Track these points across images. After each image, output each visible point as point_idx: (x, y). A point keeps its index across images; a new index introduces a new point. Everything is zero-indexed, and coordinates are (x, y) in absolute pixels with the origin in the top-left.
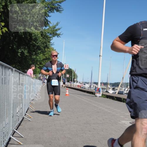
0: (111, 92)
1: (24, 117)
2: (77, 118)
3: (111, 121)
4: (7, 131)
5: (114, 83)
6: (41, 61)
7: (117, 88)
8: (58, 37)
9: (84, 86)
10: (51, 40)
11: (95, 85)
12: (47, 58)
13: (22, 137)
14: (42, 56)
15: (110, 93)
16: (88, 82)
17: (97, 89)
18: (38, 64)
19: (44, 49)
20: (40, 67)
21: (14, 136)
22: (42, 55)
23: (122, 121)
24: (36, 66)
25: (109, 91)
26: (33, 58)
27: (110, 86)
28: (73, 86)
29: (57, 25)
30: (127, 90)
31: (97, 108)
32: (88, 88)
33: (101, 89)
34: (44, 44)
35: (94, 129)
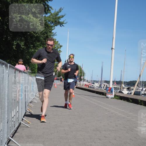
0: (125, 92)
2: (85, 123)
3: (126, 128)
4: (1, 139)
5: (129, 82)
7: (133, 88)
8: (61, 26)
9: (93, 85)
10: (53, 29)
11: (106, 84)
15: (124, 93)
16: (97, 80)
17: (108, 89)
19: (44, 41)
22: (41, 47)
23: (138, 127)
25: (122, 91)
26: (31, 52)
27: (124, 85)
28: (79, 85)
29: (60, 12)
30: (145, 90)
31: (108, 111)
32: (98, 87)
33: (114, 89)
34: (44, 35)
35: (105, 137)
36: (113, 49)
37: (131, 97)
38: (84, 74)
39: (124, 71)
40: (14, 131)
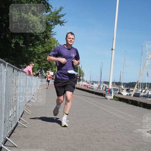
0: (125, 93)
1: (18, 122)
2: (83, 124)
3: (124, 130)
5: (128, 83)
6: (40, 54)
7: (132, 89)
8: (61, 25)
10: (53, 28)
11: (105, 85)
12: (47, 51)
13: (16, 147)
15: (124, 94)
16: (97, 81)
17: (107, 90)
18: (37, 58)
19: (43, 40)
20: (38, 61)
21: (5, 145)
22: (41, 46)
23: (137, 130)
24: (34, 61)
25: (122, 93)
26: (29, 50)
27: (123, 86)
28: (78, 86)
29: (60, 11)
30: (144, 92)
31: (107, 113)
32: (97, 88)
33: (113, 90)
34: (44, 33)
35: (103, 138)
36: (113, 50)
37: (130, 99)
39: (123, 72)
40: (11, 131)
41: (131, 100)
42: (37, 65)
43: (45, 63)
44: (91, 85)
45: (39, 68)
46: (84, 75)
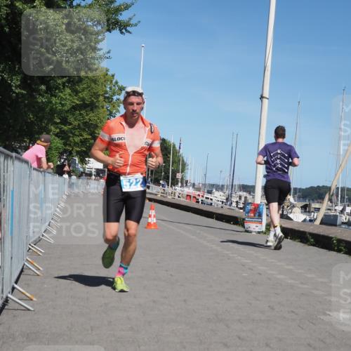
0: (298, 216)
1: (7, 297)
2: (185, 301)
3: (297, 314)
5: (306, 189)
6: (67, 112)
7: (317, 206)
8: (122, 33)
9: (209, 196)
11: (244, 194)
12: (84, 103)
14: (70, 95)
15: (295, 220)
16: (221, 184)
17: (249, 207)
18: (58, 123)
20: (62, 132)
22: (68, 91)
24: (50, 131)
25: (289, 215)
26: (37, 102)
27: (294, 197)
28: (170, 197)
30: (349, 212)
31: (250, 269)
32: (223, 202)
33: (265, 207)
35: (239, 338)
36: (264, 100)
37: (311, 231)
38: (184, 165)
41: (313, 235)
42: (58, 143)
43: (82, 136)
44: (205, 196)
45: (65, 151)
46: (186, 167)
